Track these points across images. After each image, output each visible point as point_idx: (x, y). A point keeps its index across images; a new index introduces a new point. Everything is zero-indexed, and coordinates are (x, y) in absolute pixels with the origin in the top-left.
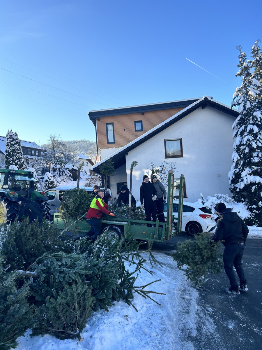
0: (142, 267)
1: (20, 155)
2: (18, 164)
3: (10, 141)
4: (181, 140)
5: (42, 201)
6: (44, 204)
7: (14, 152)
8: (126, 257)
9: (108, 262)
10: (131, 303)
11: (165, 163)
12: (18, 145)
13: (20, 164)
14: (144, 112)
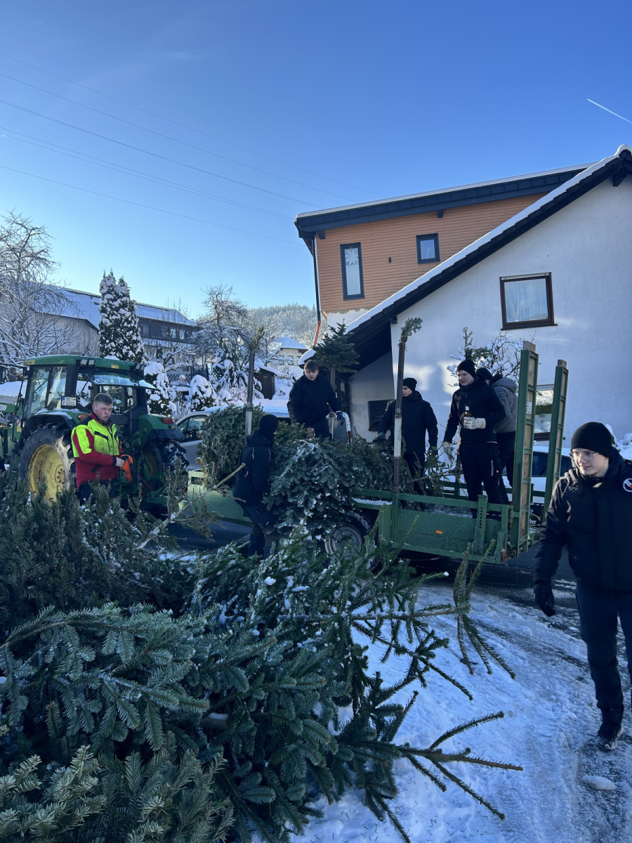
0: (433, 667)
1: (133, 334)
2: (129, 356)
3: (108, 299)
4: (548, 278)
5: (167, 441)
6: (172, 449)
7: (120, 327)
8: (369, 625)
9: (299, 645)
10: (385, 807)
11: (503, 341)
12: (127, 309)
13: (134, 355)
14: (444, 210)
